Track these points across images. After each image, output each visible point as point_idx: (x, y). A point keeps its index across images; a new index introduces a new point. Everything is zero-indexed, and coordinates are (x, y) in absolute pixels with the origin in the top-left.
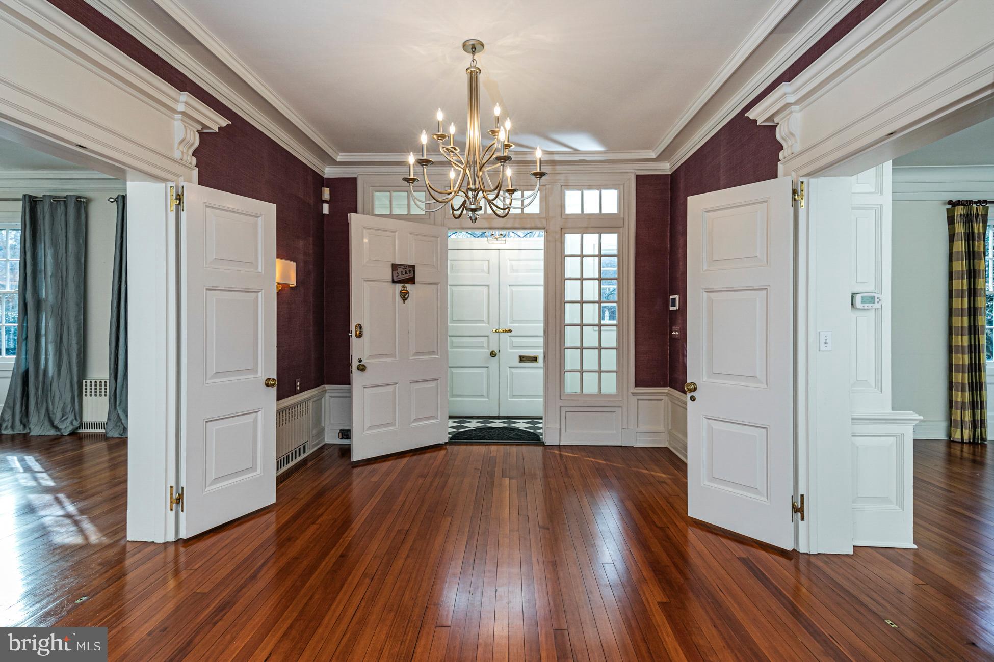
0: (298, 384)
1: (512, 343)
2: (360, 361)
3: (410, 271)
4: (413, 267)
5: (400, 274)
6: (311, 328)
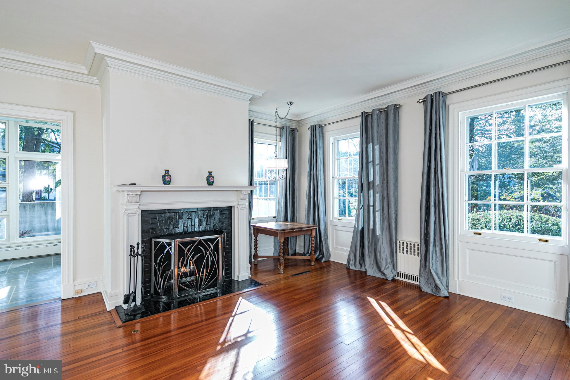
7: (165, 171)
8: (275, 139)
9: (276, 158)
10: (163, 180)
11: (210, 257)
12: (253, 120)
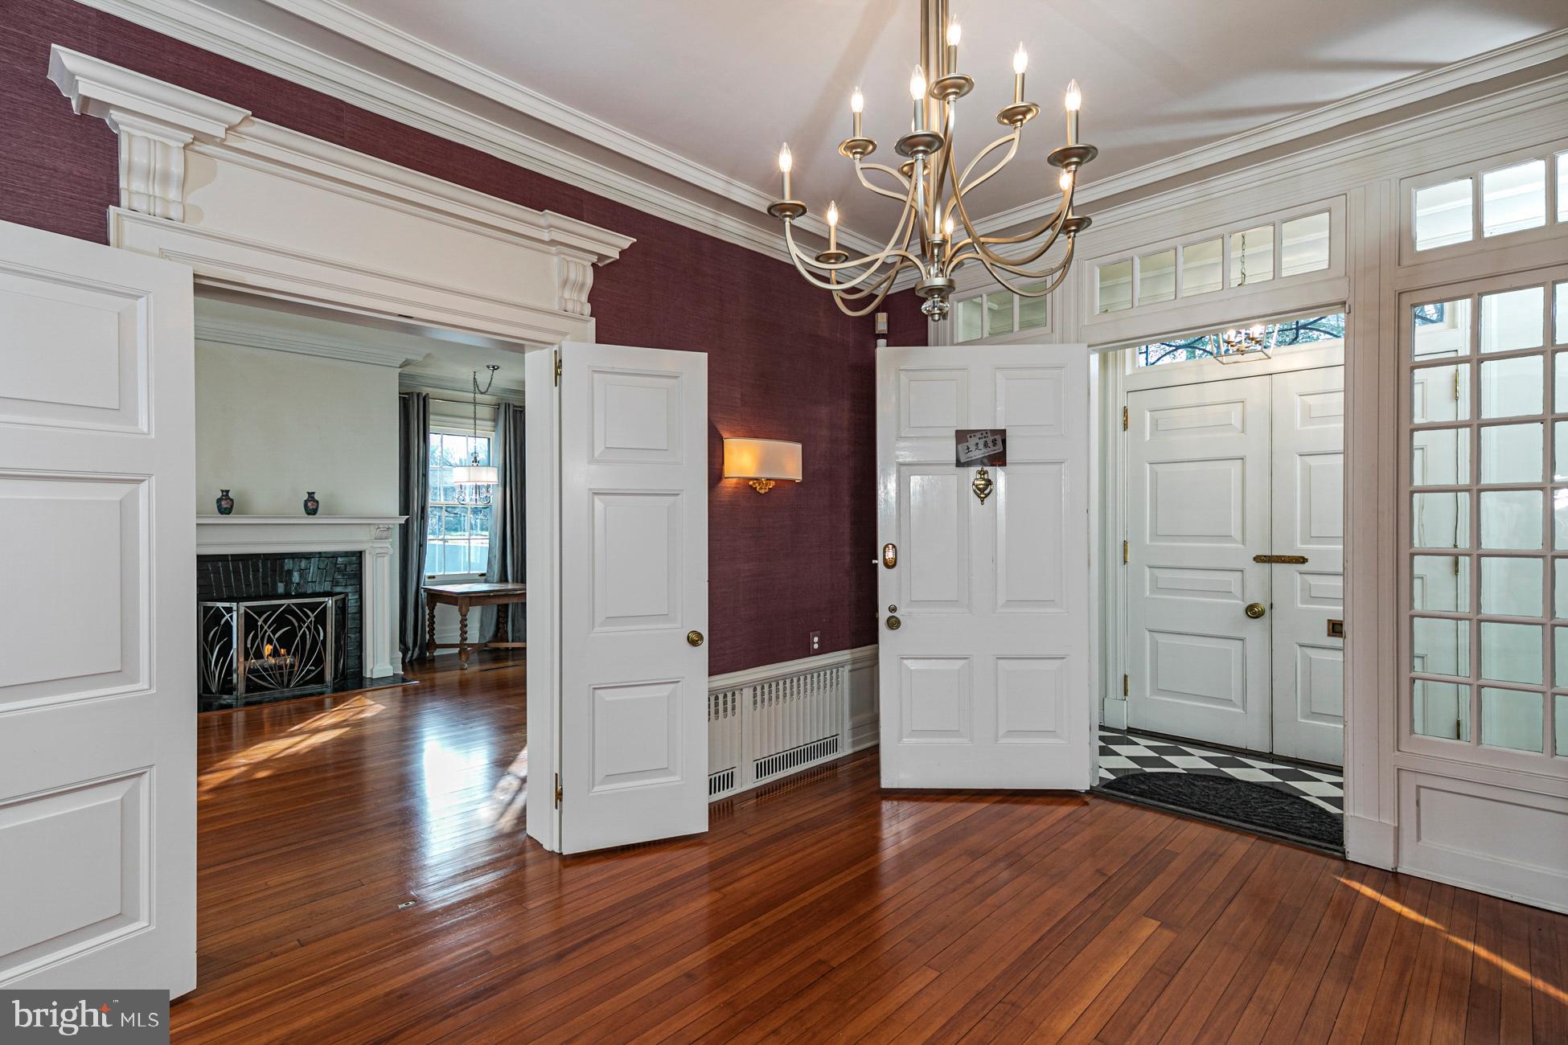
0: (816, 639)
1: (1307, 589)
2: (893, 609)
3: (994, 442)
4: (1003, 432)
5: (972, 448)
6: (847, 549)
7: (222, 491)
8: (473, 427)
9: (475, 464)
10: (218, 507)
11: (307, 632)
12: (428, 394)
